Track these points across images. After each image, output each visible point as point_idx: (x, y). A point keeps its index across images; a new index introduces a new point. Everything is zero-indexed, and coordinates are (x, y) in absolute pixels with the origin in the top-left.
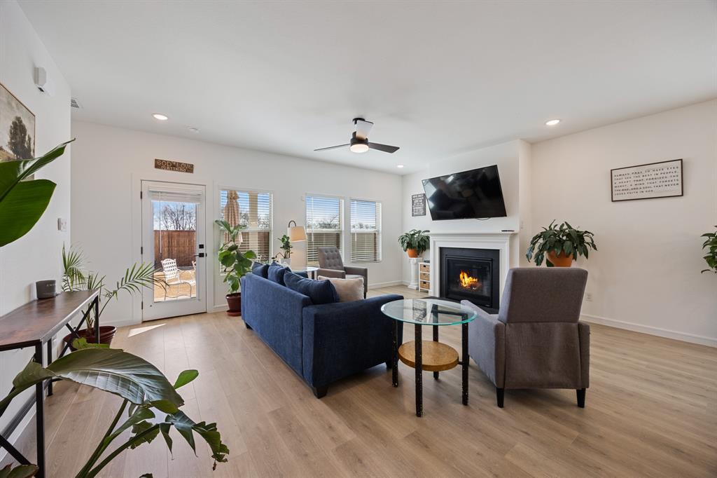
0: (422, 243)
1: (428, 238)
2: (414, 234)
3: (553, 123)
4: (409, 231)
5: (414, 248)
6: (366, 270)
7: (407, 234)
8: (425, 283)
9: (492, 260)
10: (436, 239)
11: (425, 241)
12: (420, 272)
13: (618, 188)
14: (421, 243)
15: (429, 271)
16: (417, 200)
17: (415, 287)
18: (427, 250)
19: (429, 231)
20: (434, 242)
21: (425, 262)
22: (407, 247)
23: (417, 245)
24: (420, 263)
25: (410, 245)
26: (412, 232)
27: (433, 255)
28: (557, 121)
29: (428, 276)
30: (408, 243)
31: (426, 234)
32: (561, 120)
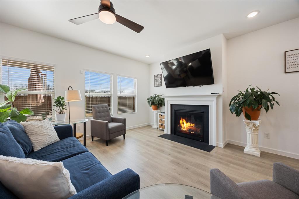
0: (161, 102)
1: (163, 99)
2: (155, 97)
3: (252, 15)
4: (152, 95)
6: (125, 120)
7: (151, 97)
8: (162, 125)
9: (204, 112)
10: (169, 99)
11: (162, 101)
12: (159, 119)
13: (290, 64)
15: (164, 118)
16: (157, 78)
17: (156, 127)
18: (163, 106)
19: (164, 95)
20: (167, 101)
21: (162, 113)
22: (152, 104)
23: (157, 103)
24: (159, 114)
25: (153, 103)
26: (155, 96)
27: (166, 109)
29: (164, 121)
30: (152, 102)
31: (162, 97)
32: (259, 12)
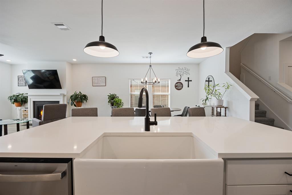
1: (27, 97)
2: (19, 95)
3: (75, 60)
4: (15, 93)
5: (19, 102)
7: (14, 95)
11: (25, 99)
12: (22, 113)
14: (23, 100)
15: (28, 113)
16: (21, 79)
18: (26, 103)
19: (27, 94)
20: (30, 99)
21: (25, 108)
22: (14, 102)
23: (21, 101)
24: (22, 109)
25: (16, 101)
27: (30, 106)
28: (76, 60)
29: (27, 115)
30: (14, 100)
